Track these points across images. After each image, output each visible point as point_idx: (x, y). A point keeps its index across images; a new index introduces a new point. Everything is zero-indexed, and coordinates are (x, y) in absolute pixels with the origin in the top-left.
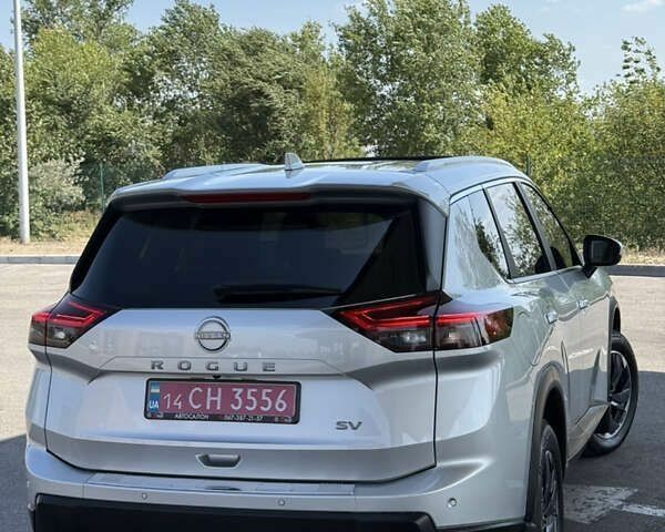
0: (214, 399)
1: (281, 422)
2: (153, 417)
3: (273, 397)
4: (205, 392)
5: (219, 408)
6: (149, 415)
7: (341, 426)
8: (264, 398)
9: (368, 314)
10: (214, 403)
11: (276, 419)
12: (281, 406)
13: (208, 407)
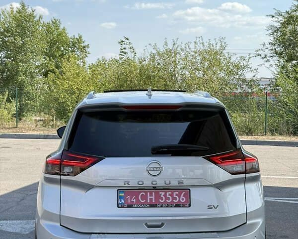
0: (151, 197)
1: (184, 206)
2: (122, 207)
3: (179, 196)
4: (147, 194)
5: (154, 201)
6: (120, 206)
7: (210, 207)
8: (175, 196)
9: (220, 159)
10: (151, 199)
11: (182, 205)
12: (183, 199)
13: (149, 201)
